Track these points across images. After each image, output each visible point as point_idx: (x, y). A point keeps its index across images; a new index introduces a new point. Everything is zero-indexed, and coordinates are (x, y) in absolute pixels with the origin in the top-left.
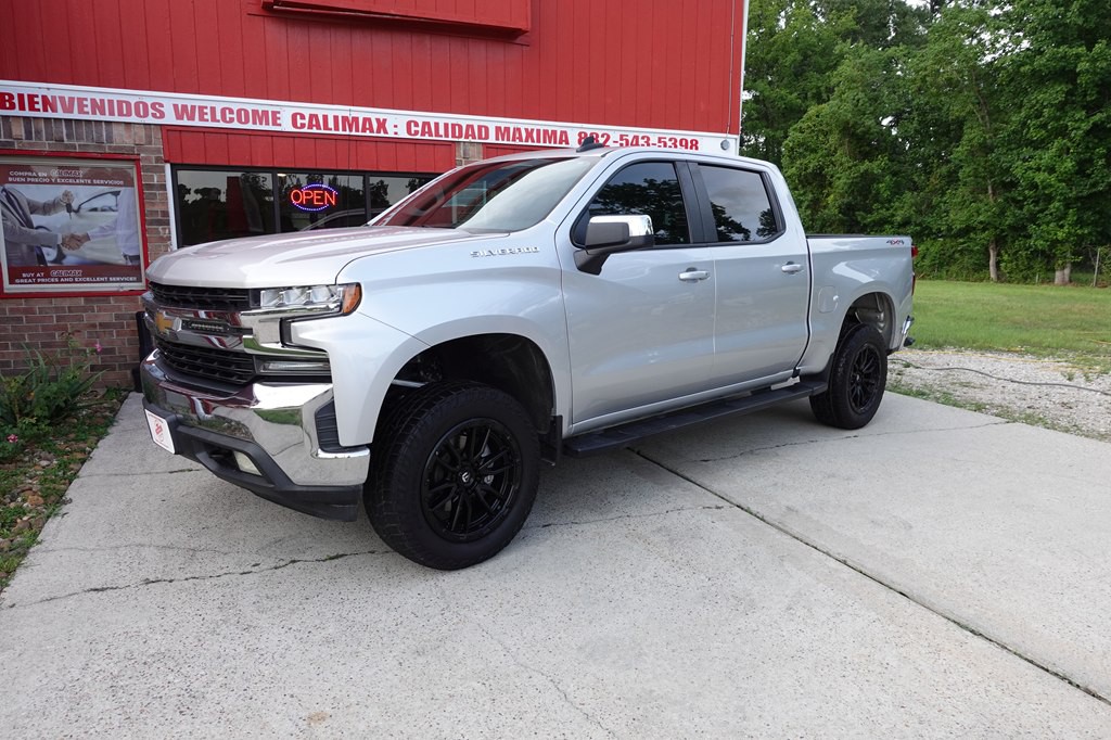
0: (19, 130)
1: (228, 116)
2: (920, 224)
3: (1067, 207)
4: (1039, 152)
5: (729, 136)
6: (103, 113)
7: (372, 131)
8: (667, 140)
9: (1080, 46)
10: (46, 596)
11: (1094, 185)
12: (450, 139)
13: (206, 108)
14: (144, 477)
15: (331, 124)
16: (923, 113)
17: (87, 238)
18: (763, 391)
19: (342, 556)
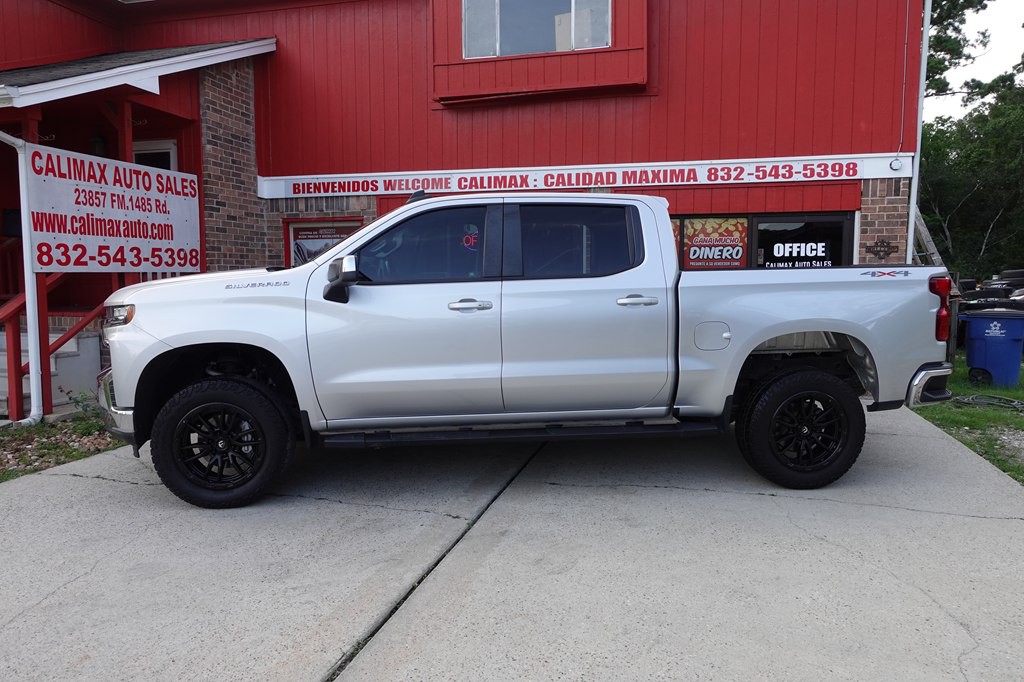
0: (302, 206)
5: (901, 154)
6: (344, 191)
8: (815, 167)
12: (581, 186)
13: (403, 180)
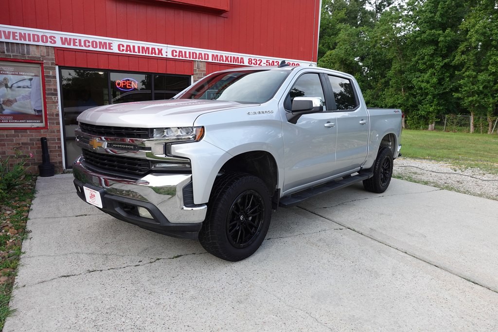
1: (87, 44)
2: (373, 104)
3: (434, 98)
4: (423, 74)
5: (313, 63)
6: (25, 40)
7: (156, 54)
9: (440, 30)
10: (40, 280)
11: (445, 89)
12: (191, 59)
13: (77, 39)
14: (63, 219)
15: (136, 50)
16: (375, 56)
17: (16, 101)
18: (347, 177)
19: (180, 256)
